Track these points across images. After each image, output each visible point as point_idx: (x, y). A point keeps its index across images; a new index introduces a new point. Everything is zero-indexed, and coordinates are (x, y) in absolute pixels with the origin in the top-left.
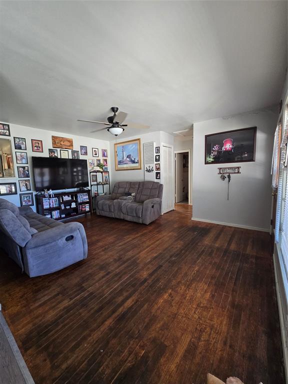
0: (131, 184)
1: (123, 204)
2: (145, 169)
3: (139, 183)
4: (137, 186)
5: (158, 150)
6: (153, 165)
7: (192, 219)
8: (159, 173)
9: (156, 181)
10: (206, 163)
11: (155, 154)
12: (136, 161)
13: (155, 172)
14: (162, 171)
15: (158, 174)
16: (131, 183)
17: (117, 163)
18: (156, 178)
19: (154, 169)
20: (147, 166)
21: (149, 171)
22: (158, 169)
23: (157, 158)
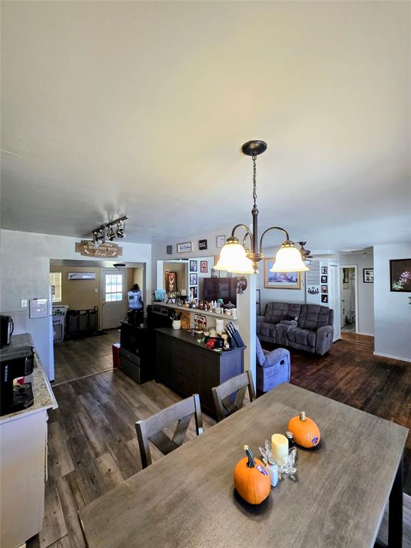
0: (291, 306)
1: (289, 329)
2: (307, 290)
3: (302, 306)
4: (299, 309)
5: (325, 270)
6: (319, 287)
7: (374, 354)
8: (327, 296)
9: (322, 304)
10: (392, 290)
11: (321, 275)
12: (294, 279)
13: (320, 294)
14: (329, 294)
15: (324, 297)
16: (290, 304)
17: (267, 279)
18: (322, 301)
19: (320, 290)
20: (309, 287)
21: (312, 293)
22: (325, 291)
23: (324, 278)
